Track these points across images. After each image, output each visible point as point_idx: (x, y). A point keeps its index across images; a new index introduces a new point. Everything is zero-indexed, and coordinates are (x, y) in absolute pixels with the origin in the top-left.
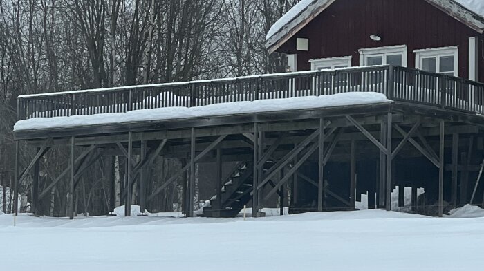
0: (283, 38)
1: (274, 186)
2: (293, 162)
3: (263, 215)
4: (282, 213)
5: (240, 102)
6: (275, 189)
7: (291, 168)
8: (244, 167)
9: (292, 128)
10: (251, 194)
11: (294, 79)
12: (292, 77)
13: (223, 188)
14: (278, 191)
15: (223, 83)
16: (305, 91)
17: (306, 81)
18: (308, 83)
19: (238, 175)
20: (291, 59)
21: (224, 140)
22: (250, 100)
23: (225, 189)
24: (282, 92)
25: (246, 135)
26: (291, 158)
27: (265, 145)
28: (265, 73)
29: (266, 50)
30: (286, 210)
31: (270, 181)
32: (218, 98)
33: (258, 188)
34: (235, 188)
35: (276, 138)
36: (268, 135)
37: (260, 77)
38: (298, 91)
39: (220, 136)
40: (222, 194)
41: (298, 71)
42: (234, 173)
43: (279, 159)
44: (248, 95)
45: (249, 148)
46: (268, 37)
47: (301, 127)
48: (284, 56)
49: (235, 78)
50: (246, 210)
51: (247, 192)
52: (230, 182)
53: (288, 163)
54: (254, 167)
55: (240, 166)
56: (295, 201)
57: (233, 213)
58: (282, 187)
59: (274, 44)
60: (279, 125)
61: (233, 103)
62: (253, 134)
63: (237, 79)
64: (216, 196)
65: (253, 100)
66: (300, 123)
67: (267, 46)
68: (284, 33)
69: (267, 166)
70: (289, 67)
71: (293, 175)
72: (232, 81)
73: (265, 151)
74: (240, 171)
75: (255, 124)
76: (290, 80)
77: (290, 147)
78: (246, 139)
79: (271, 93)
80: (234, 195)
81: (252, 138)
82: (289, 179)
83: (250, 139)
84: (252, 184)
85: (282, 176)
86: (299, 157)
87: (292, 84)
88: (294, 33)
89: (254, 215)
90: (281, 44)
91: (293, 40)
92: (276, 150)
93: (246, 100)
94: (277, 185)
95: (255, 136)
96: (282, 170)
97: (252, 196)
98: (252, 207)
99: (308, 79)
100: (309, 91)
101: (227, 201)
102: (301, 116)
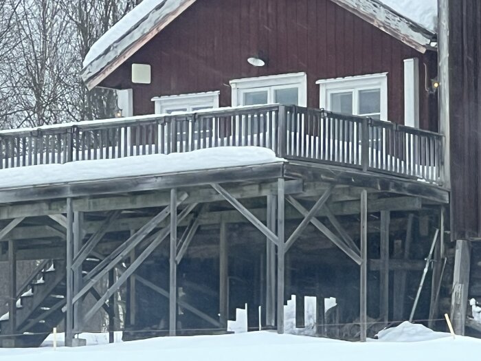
0: (110, 64)
1: (98, 298)
2: (129, 259)
3: (82, 342)
4: (111, 340)
5: (44, 165)
6: (101, 302)
7: (126, 269)
8: (52, 268)
9: (126, 205)
10: (64, 310)
11: (129, 128)
12: (126, 124)
13: (19, 302)
14: (105, 305)
15: (18, 136)
16: (147, 146)
17: (148, 131)
18: (151, 134)
19: (41, 281)
20: (124, 97)
21: (20, 225)
22: (59, 162)
23: (22, 303)
24: (110, 148)
25: (54, 217)
26: (125, 253)
27: (84, 232)
28: (83, 120)
29: (83, 84)
30: (118, 335)
31: (92, 290)
32: (10, 159)
33: (74, 300)
34: (37, 301)
35: (101, 223)
36: (89, 217)
37: (74, 126)
38: (135, 147)
39: (13, 219)
40: (18, 312)
41: (134, 115)
42: (35, 278)
43: (106, 256)
44: (56, 154)
45: (59, 238)
46: (86, 63)
47: (140, 204)
48: (111, 92)
49: (36, 129)
50: (56, 336)
51: (55, 307)
52: (29, 292)
53: (120, 262)
54: (68, 267)
55: (45, 267)
56: (132, 321)
57: (35, 341)
58: (112, 299)
59: (97, 74)
60: (106, 201)
61: (33, 166)
62: (65, 215)
63: (38, 130)
64: (8, 314)
65: (65, 162)
66: (139, 198)
67: (85, 77)
68: (111, 55)
69: (87, 266)
70: (120, 110)
71: (129, 279)
72: (31, 132)
73: (85, 241)
74: (44, 275)
75: (68, 200)
76: (123, 129)
77: (123, 236)
78: (53, 223)
79: (92, 151)
80: (36, 313)
81: (64, 222)
82: (122, 287)
83: (61, 222)
84: (65, 295)
85: (112, 282)
86: (138, 251)
87: (125, 136)
88: (128, 55)
89: (68, 343)
90: (108, 73)
91: (126, 67)
92: (100, 242)
93: (53, 162)
94: (103, 297)
95: (67, 219)
96: (112, 272)
97: (66, 312)
98: (65, 331)
99: (151, 128)
100: (153, 146)
101: (26, 323)
102: (141, 185)
